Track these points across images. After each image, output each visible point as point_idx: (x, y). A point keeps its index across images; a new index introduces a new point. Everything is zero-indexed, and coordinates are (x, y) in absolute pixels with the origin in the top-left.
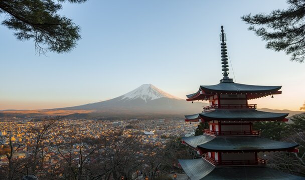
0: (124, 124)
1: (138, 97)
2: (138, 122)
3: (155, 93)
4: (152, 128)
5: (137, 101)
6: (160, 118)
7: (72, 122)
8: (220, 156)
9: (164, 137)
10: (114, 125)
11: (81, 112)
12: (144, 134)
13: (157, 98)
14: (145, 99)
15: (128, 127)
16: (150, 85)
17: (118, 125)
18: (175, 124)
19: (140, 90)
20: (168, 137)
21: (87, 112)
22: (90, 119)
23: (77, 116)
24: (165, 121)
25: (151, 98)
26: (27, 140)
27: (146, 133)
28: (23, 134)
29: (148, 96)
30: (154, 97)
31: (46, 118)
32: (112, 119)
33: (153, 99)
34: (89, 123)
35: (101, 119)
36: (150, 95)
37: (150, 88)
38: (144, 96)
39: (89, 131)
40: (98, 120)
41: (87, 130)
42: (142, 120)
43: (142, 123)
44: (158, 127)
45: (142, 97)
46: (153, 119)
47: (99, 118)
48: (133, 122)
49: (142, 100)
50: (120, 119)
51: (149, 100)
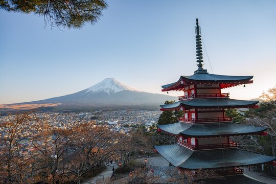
0: (88, 115)
1: (101, 90)
2: (103, 114)
3: (117, 86)
4: (115, 118)
5: (102, 94)
6: (122, 109)
7: (38, 115)
8: (197, 141)
9: (127, 126)
10: (79, 117)
11: (46, 105)
12: (108, 124)
13: (120, 91)
14: (108, 92)
15: (93, 118)
16: (113, 78)
17: (83, 116)
18: (136, 114)
19: (103, 83)
20: (131, 126)
21: (52, 105)
22: (56, 112)
23: (42, 110)
24: (127, 112)
25: (114, 91)
27: (110, 123)
29: (110, 89)
30: (117, 90)
31: (14, 112)
32: (77, 111)
33: (115, 92)
34: (55, 115)
35: (67, 112)
36: (113, 88)
37: (112, 82)
38: (107, 89)
39: (56, 122)
40: (64, 112)
41: (54, 122)
42: (106, 111)
43: (106, 114)
44: (121, 117)
45: (105, 90)
46: (116, 110)
47: (65, 111)
48: (98, 113)
49: (106, 93)
50: (85, 112)
51: (112, 93)
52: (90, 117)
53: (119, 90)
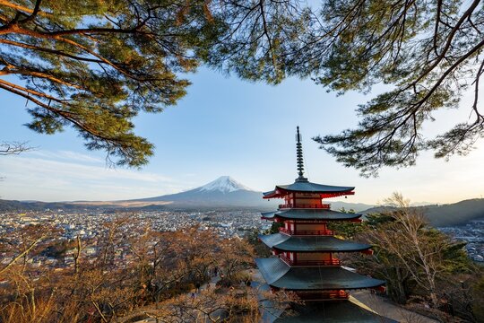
0: (201, 215)
1: (216, 189)
2: (216, 214)
3: (233, 185)
4: (229, 221)
5: (216, 193)
6: (237, 210)
7: (148, 214)
8: (295, 257)
9: (241, 230)
10: (191, 217)
11: (157, 203)
12: (221, 226)
14: (223, 190)
15: (205, 219)
16: (229, 177)
17: (195, 216)
18: (252, 216)
19: (218, 181)
20: (246, 230)
21: (167, 203)
22: (167, 211)
23: (153, 208)
24: (242, 213)
25: (229, 190)
26: (98, 234)
27: (223, 225)
28: (94, 227)
29: (226, 188)
30: (232, 189)
31: (123, 210)
32: (189, 211)
33: (231, 191)
34: (166, 215)
36: (228, 187)
37: (228, 180)
38: (222, 188)
39: (165, 222)
40: (176, 212)
41: (163, 221)
42: (219, 212)
43: (220, 215)
44: (235, 219)
45: (220, 189)
46: (231, 211)
47: (177, 210)
48: (211, 214)
49: (221, 192)
50: (197, 211)
51: (227, 191)
52: (203, 217)
53: (234, 189)
